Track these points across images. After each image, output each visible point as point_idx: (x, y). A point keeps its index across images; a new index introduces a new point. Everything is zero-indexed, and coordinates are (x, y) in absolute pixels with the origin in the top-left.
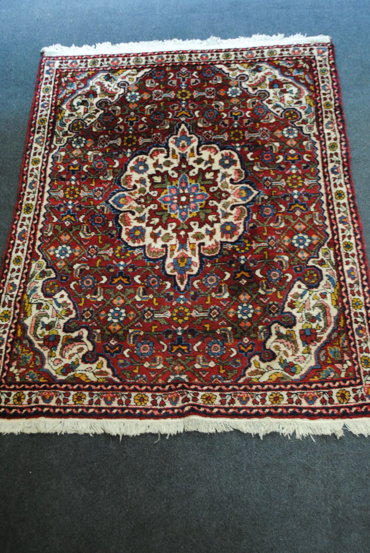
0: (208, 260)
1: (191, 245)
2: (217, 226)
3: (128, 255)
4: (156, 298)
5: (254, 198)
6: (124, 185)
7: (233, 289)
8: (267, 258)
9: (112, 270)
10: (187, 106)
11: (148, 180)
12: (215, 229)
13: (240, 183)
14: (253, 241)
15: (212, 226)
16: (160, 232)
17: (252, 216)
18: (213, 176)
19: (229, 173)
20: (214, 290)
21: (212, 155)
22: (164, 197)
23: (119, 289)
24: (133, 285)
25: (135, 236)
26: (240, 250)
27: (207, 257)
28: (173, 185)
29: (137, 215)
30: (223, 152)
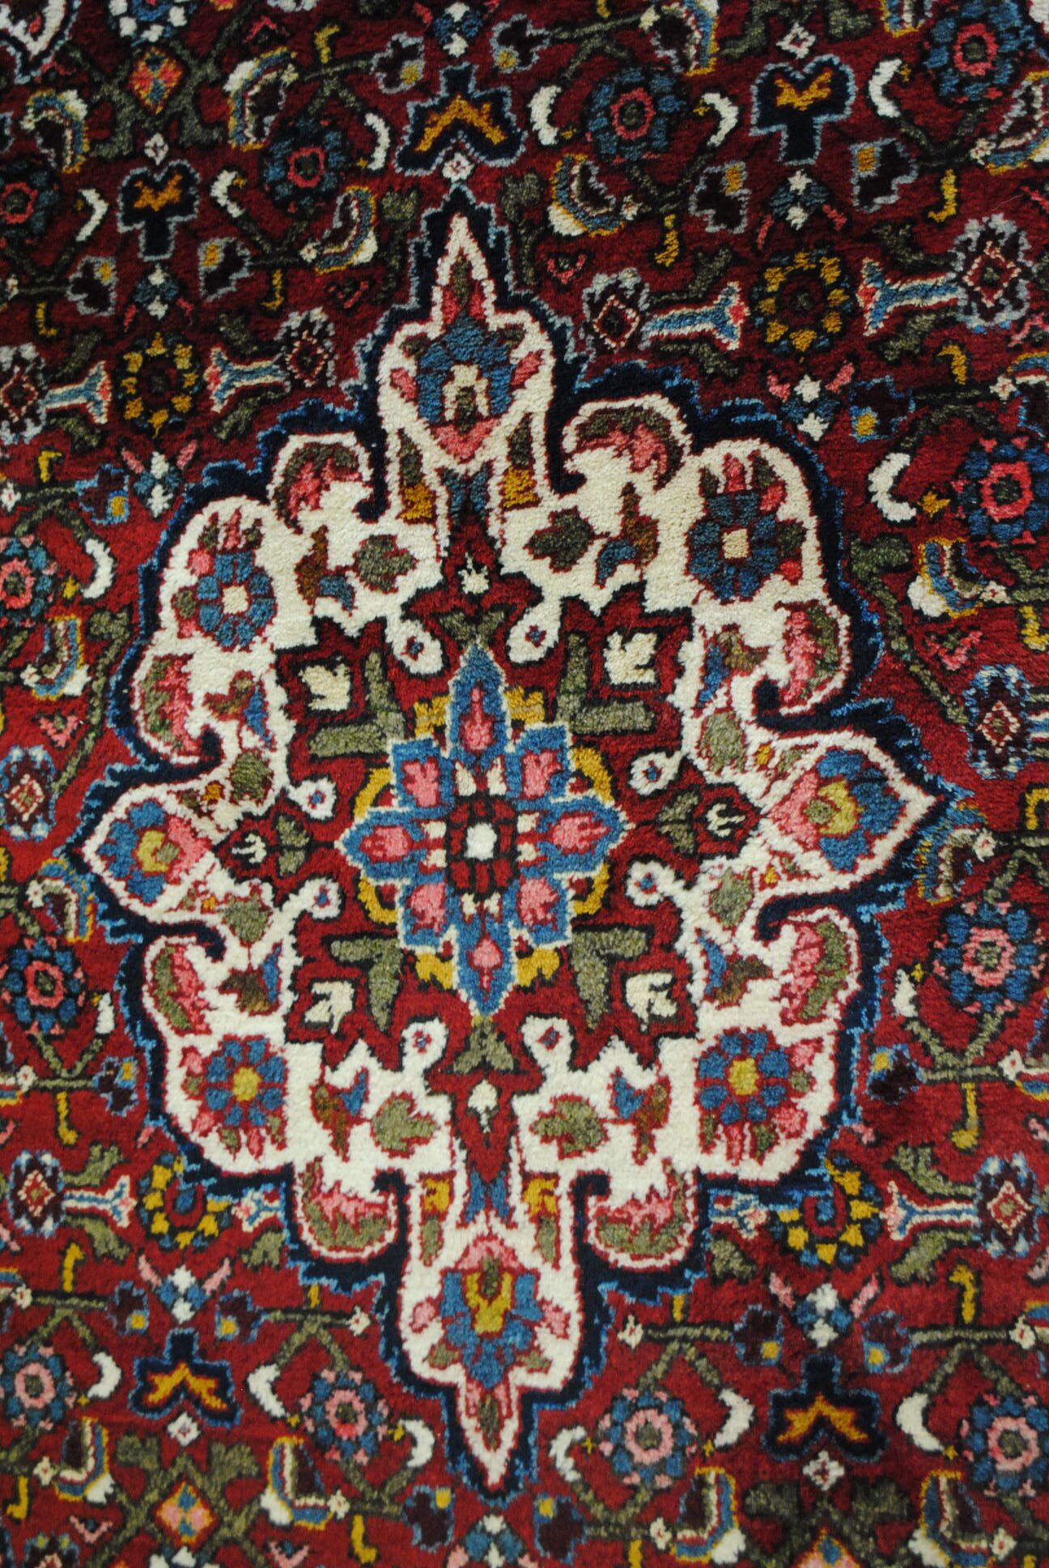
0: (629, 1300)
1: (535, 1187)
2: (678, 1057)
3: (209, 1225)
4: (365, 1514)
5: (904, 849)
6: (153, 732)
7: (764, 1515)
8: (968, 1313)
9: (138, 1321)
10: (478, 48)
11: (276, 696)
12: (665, 1083)
13: (822, 719)
14: (893, 1187)
15: (648, 1059)
16: (362, 1077)
17: (890, 992)
18: (652, 664)
19: (753, 642)
20: (661, 1505)
21: (644, 483)
22: (377, 823)
23: (185, 1441)
24: (248, 1422)
25: (233, 1101)
26: (811, 1246)
27: (627, 1278)
28: (423, 734)
29: (237, 957)
30: (713, 458)
